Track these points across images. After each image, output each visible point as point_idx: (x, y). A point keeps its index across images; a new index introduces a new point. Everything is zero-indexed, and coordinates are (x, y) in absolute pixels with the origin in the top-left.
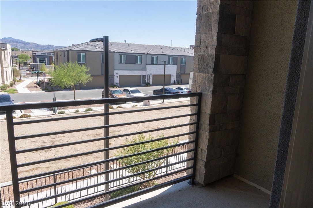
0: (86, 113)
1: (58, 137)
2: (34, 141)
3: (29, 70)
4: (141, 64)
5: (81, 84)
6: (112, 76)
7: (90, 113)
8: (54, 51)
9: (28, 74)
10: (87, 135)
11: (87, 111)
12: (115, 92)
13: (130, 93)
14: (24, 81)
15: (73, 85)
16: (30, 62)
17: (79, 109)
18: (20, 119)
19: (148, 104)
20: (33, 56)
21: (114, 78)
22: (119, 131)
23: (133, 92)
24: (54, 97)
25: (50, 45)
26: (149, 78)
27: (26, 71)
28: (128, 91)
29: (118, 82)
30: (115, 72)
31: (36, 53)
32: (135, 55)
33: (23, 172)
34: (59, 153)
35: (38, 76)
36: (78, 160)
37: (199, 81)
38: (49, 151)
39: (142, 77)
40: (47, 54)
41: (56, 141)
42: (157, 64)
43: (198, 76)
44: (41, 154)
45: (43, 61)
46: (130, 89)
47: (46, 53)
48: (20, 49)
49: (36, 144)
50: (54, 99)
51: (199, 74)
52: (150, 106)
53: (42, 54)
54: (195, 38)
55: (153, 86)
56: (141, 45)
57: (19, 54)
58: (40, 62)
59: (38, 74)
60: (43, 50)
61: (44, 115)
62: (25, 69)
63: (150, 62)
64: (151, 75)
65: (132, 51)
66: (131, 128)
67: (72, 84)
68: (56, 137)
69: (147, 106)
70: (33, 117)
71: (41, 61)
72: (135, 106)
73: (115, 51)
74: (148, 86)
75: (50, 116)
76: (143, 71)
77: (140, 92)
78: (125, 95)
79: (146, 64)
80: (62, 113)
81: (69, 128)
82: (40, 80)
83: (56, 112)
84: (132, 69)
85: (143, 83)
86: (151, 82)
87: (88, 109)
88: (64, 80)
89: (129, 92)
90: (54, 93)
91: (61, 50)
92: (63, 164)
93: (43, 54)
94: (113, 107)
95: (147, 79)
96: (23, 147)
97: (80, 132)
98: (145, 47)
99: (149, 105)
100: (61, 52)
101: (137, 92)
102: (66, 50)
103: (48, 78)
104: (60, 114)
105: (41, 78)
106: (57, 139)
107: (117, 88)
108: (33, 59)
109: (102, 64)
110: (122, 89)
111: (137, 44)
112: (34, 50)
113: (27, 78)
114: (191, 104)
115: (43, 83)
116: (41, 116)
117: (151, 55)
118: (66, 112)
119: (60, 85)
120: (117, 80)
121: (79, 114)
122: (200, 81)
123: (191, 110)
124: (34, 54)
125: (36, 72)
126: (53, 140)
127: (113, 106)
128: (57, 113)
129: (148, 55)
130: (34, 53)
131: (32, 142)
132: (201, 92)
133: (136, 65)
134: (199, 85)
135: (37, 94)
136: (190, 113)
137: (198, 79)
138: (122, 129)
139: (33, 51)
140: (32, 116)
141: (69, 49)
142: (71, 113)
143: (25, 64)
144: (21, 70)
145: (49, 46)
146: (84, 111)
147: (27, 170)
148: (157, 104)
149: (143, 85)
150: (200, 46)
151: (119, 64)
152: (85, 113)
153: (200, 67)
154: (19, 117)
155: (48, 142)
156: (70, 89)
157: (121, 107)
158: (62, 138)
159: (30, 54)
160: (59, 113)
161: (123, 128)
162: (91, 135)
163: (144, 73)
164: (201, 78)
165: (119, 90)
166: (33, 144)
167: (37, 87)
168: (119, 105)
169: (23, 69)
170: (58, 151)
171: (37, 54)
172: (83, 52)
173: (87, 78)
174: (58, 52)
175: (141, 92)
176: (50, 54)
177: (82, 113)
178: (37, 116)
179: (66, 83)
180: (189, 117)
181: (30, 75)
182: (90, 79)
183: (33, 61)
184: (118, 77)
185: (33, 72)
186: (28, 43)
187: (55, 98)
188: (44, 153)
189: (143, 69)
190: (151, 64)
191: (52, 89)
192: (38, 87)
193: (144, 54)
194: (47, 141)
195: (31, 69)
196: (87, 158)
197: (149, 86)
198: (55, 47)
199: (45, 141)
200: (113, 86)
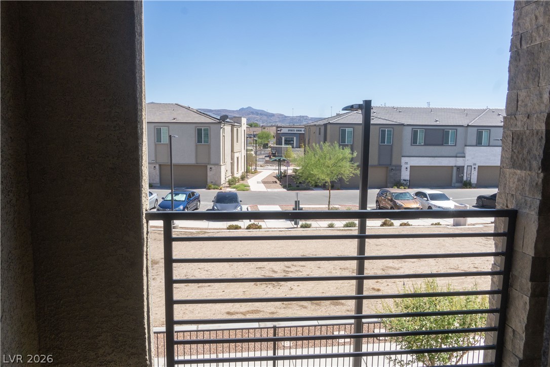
0: (345, 230)
1: (295, 266)
2: (260, 268)
3: (269, 156)
4: (455, 145)
5: (341, 180)
6: (398, 168)
7: (351, 230)
8: (306, 127)
9: (267, 162)
10: (341, 269)
11: (347, 227)
12: (399, 196)
13: (428, 200)
14: (260, 172)
15: (329, 181)
16: (272, 143)
17: (333, 222)
18: (246, 230)
19: (462, 223)
20: (277, 133)
21: (400, 170)
22: (398, 269)
23: (434, 197)
24: (296, 200)
25: (303, 117)
26: (469, 172)
27: (265, 157)
28: (424, 195)
29: (408, 178)
30: (404, 160)
31: (281, 130)
32: (443, 130)
33: (237, 313)
34: (293, 292)
35: (280, 165)
36: (321, 310)
37: (511, 186)
38: (278, 287)
39: (455, 169)
40: (297, 131)
41: (292, 272)
42: (489, 146)
43: (511, 175)
44: (267, 289)
45: (290, 142)
46: (428, 191)
47: (295, 129)
48: (261, 125)
49: (262, 272)
50: (297, 203)
51: (512, 170)
52: (467, 227)
53: (289, 130)
54: (507, 98)
55: (477, 188)
56: (456, 109)
57: (258, 131)
58: (286, 144)
59: (280, 162)
60: (292, 124)
61: (280, 228)
62: (264, 154)
63: (474, 142)
64: (475, 166)
65: (437, 121)
66: (422, 266)
67: (328, 179)
68: (293, 265)
69: (460, 225)
70: (265, 228)
71: (288, 142)
72: (436, 224)
73: (406, 123)
74: (467, 188)
75: (289, 229)
76: (458, 159)
77: (447, 199)
78: (417, 203)
79: (466, 146)
80: (306, 227)
81: (314, 253)
82: (282, 171)
83: (298, 224)
84: (435, 155)
85: (457, 182)
86: (474, 180)
87: (349, 223)
88: (315, 172)
89: (426, 197)
90: (297, 193)
91: (316, 123)
92: (295, 311)
93: (291, 130)
94: (392, 223)
95: (465, 174)
96: (244, 274)
97: (330, 262)
98: (465, 112)
99: (465, 225)
100: (315, 127)
101: (443, 197)
102: (323, 123)
103: (294, 169)
104: (304, 228)
105: (283, 168)
106: (293, 269)
107: (405, 188)
108: (277, 139)
109: (380, 145)
110: (413, 191)
111: (449, 109)
112: (279, 125)
113: (265, 168)
114: (496, 232)
115: (285, 176)
116: (276, 228)
117: (476, 128)
118: (313, 226)
119: (307, 181)
120: (405, 175)
121: (333, 230)
122: (515, 185)
123: (495, 244)
124: (279, 131)
125: (277, 158)
126: (287, 269)
127: (393, 221)
128: (299, 226)
129: (469, 128)
130: (278, 129)
131: (257, 268)
132: (515, 209)
133: (445, 147)
134: (512, 195)
135: (275, 192)
136: (493, 250)
137: (509, 182)
138: (405, 265)
139: (278, 127)
140: (263, 227)
141: (327, 122)
142: (321, 227)
143: (265, 146)
144: (258, 156)
145: (301, 118)
146: (343, 226)
147: (244, 311)
148: (482, 224)
149: (457, 185)
150: (515, 115)
151: (411, 145)
152: (342, 230)
153: (515, 158)
154: (246, 227)
155: (279, 271)
156: (324, 187)
157: (409, 225)
158: (301, 269)
159: (273, 131)
160: (302, 227)
161: (406, 263)
162: (347, 269)
163: (459, 162)
164: (516, 180)
165: (408, 193)
166: (258, 273)
167: (276, 182)
168: (405, 221)
169: (261, 154)
170: (292, 289)
171: (282, 132)
172: (349, 126)
173: (351, 170)
174: (311, 128)
175: (451, 198)
176: (301, 131)
177: (338, 228)
178: (270, 228)
179: (317, 177)
180: (492, 259)
181: (269, 163)
182: (356, 172)
183: (277, 141)
184: (409, 169)
185: (274, 158)
186: (273, 115)
187: (299, 201)
188: (271, 288)
189: (458, 155)
190: (476, 146)
191: (298, 186)
192: (278, 182)
193: (462, 126)
194: (278, 269)
195: (272, 154)
196: (335, 308)
197: (470, 188)
198: (310, 120)
199: (276, 270)
200: (398, 185)
